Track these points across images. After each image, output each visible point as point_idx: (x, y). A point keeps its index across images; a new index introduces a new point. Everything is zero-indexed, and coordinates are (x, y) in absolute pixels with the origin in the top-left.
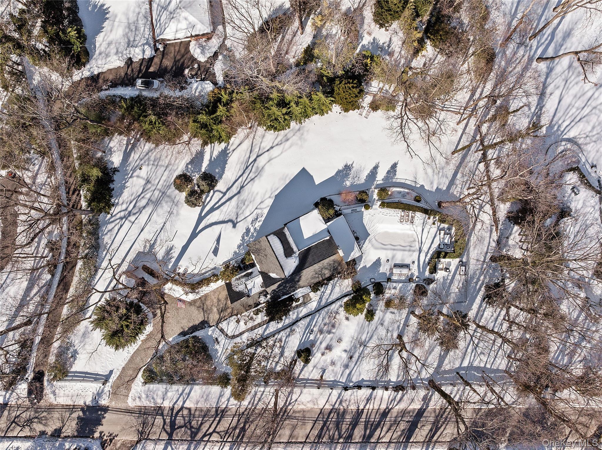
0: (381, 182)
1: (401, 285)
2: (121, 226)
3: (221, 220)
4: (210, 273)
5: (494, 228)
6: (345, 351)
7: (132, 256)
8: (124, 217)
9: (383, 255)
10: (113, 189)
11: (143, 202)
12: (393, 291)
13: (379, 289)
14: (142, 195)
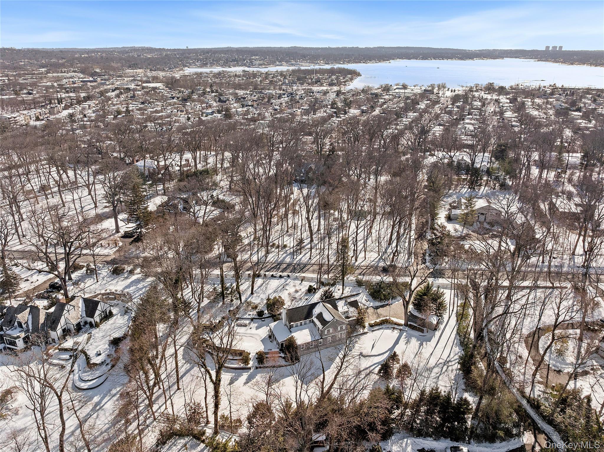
0: (244, 374)
1: (245, 317)
2: (449, 356)
3: (372, 358)
4: (375, 329)
5: (168, 343)
6: (287, 290)
7: (434, 340)
8: (448, 362)
9: (254, 331)
10: (463, 379)
11: (436, 370)
12: (251, 313)
13: (260, 314)
14: (438, 375)
